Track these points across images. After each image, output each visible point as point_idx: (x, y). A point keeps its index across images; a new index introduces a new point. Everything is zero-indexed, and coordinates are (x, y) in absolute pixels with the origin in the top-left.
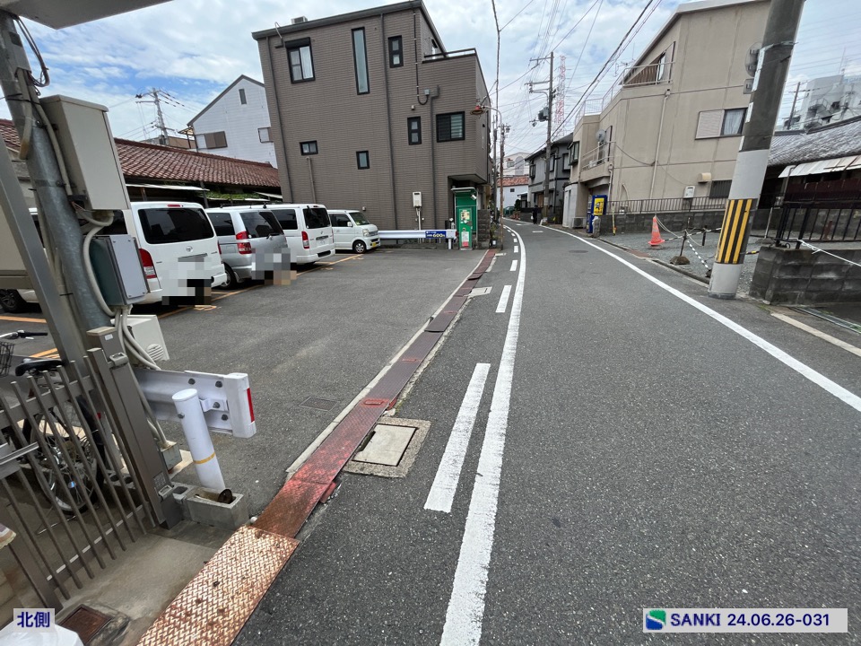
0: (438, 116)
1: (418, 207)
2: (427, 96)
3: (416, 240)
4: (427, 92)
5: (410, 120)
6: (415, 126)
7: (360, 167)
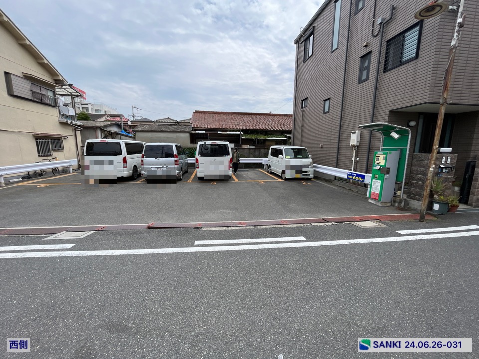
0: (387, 42)
1: (355, 146)
2: (380, 24)
4: (381, 19)
5: (362, 58)
6: (366, 63)
7: (325, 113)
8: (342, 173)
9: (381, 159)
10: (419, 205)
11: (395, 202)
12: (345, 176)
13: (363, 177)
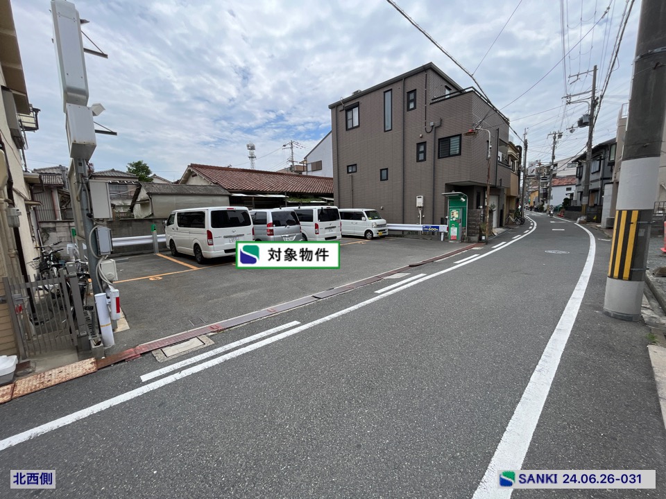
0: (439, 139)
1: (420, 207)
2: (432, 126)
3: (417, 232)
4: (432, 124)
5: (419, 145)
6: (422, 149)
7: (381, 180)
8: (419, 227)
9: (455, 214)
10: (475, 238)
11: (464, 239)
12: (422, 229)
13: (438, 228)
